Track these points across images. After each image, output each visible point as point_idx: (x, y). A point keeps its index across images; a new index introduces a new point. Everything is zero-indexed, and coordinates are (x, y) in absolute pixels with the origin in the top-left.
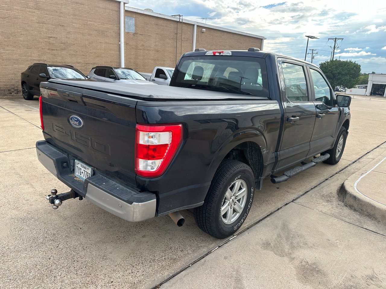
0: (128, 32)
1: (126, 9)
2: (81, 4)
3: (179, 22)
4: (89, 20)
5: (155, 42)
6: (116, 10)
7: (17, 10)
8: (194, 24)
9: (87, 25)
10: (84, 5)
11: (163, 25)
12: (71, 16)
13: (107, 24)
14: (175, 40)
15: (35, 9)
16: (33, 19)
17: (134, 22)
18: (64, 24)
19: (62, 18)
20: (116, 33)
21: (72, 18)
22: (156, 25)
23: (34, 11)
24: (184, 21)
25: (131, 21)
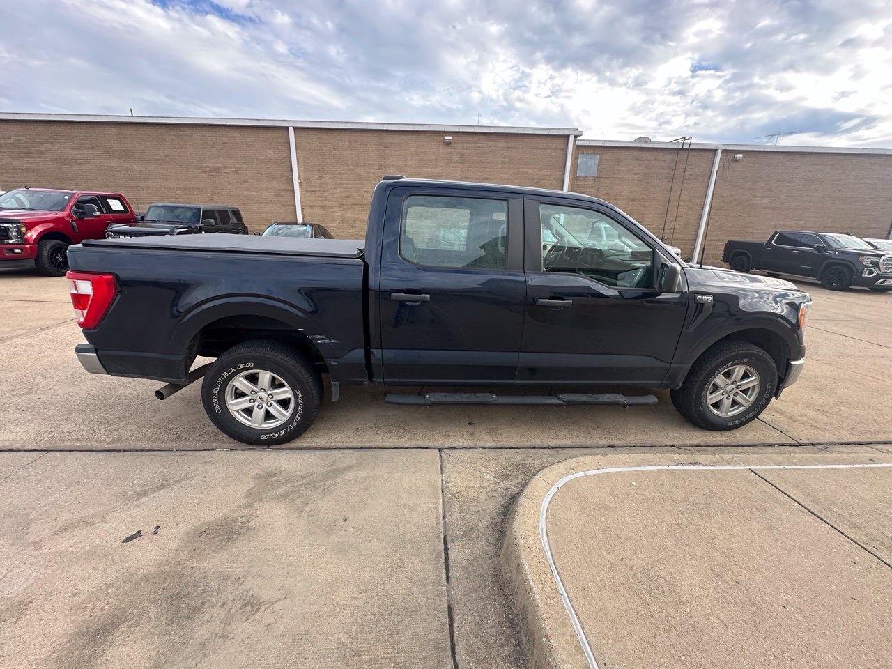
0: (586, 177)
1: (578, 143)
2: (514, 148)
3: (682, 149)
4: (521, 167)
5: (631, 187)
6: (562, 147)
7: (441, 166)
8: (715, 148)
9: (518, 174)
10: (516, 148)
11: (649, 158)
12: (500, 166)
13: (546, 169)
14: (671, 180)
15: (460, 163)
16: (456, 174)
17: (597, 161)
18: (489, 177)
19: (488, 170)
20: (557, 180)
21: (501, 168)
22: (637, 160)
23: (457, 165)
24: (692, 147)
25: (592, 160)
